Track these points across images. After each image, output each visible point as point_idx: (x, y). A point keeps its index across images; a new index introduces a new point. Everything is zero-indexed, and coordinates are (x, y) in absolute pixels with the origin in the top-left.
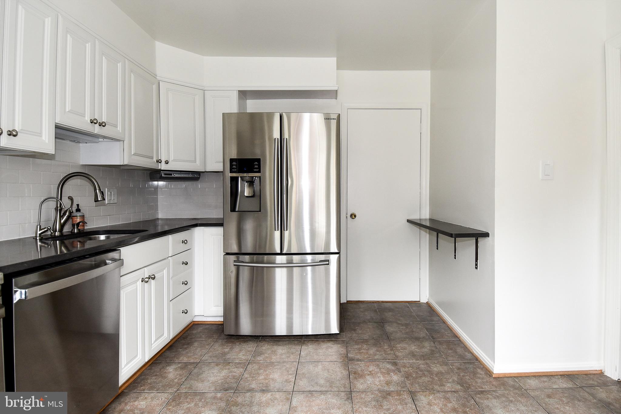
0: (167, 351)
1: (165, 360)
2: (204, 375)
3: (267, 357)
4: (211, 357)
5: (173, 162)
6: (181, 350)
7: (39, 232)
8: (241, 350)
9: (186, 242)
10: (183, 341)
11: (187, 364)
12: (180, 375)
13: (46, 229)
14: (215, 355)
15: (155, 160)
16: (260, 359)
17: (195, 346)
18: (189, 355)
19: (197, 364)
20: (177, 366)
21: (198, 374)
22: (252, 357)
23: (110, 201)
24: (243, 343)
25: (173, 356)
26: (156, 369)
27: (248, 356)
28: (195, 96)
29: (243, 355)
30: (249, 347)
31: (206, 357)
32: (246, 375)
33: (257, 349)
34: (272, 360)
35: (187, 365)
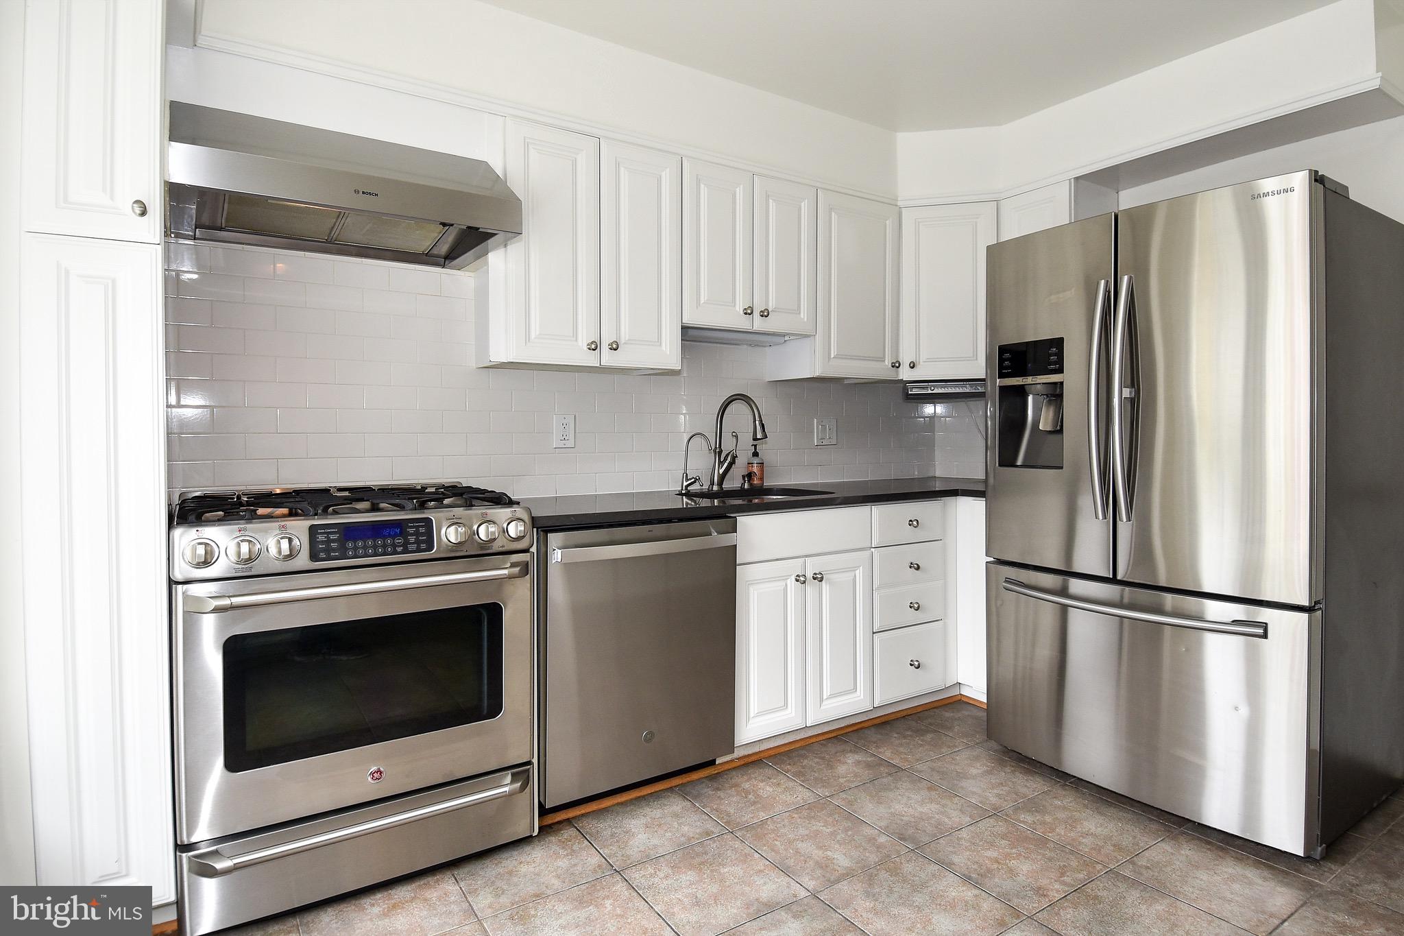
0: (872, 729)
1: (856, 740)
2: (891, 795)
3: (1044, 823)
4: (933, 769)
5: (926, 363)
6: (896, 735)
7: (685, 484)
8: (1002, 784)
9: (915, 523)
10: (913, 723)
11: (883, 762)
12: (856, 776)
13: (693, 480)
14: (945, 769)
15: (888, 363)
16: (1025, 820)
17: (925, 739)
18: (901, 749)
19: (900, 769)
20: (864, 759)
21: (887, 788)
22: (1012, 808)
23: (822, 441)
24: (1021, 773)
25: (875, 740)
26: (832, 748)
27: (1005, 801)
28: (977, 218)
29: (998, 795)
30: (1026, 786)
31: (925, 767)
32: (964, 834)
33: (1040, 797)
34: (1050, 835)
35: (880, 765)
